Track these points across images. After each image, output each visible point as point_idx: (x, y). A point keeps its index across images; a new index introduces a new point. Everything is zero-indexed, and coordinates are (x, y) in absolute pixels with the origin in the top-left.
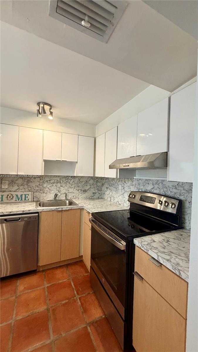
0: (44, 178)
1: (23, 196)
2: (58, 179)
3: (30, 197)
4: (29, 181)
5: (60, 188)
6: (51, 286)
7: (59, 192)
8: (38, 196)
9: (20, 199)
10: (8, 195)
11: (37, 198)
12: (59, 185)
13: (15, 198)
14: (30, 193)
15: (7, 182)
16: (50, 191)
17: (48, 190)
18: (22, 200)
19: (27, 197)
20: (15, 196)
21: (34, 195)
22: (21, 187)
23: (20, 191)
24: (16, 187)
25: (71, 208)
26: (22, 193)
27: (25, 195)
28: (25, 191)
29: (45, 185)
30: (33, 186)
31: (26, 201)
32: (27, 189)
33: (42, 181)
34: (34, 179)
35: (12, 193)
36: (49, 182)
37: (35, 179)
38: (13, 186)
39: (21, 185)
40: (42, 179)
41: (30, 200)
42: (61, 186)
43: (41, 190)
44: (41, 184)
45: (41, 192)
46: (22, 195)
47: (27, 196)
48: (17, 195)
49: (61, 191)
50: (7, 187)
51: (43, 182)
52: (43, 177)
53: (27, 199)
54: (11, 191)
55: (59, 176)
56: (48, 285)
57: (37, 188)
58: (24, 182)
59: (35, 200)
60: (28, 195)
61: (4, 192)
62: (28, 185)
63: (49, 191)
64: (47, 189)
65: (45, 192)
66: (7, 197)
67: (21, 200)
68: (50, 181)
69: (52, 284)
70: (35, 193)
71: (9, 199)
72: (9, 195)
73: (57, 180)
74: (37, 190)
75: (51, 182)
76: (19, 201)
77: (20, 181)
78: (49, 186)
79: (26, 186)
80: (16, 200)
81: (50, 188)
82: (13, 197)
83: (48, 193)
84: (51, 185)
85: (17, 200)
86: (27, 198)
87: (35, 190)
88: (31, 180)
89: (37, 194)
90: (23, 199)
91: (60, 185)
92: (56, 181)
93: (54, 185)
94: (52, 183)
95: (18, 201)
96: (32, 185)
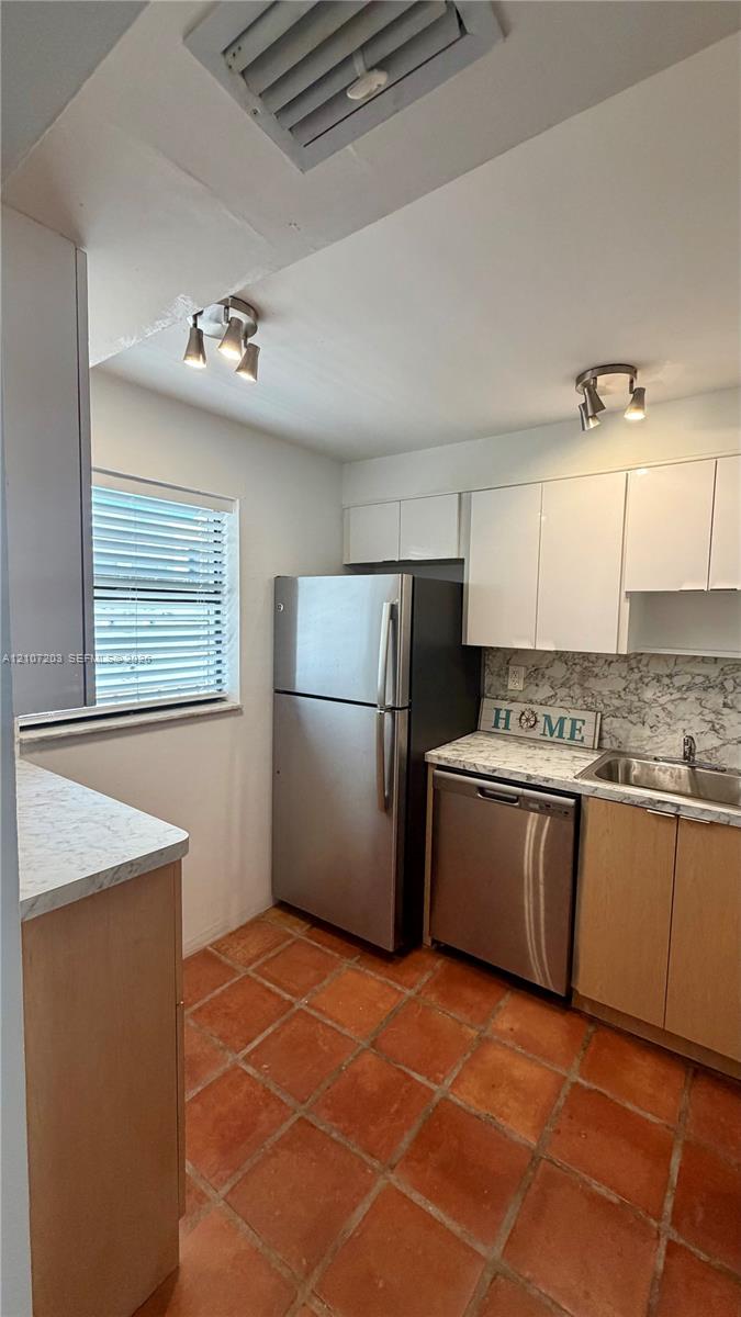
0: (644, 662)
1: (568, 724)
2: (713, 672)
3: (588, 733)
4: (587, 674)
5: (717, 713)
6: (590, 1091)
7: (713, 729)
8: (622, 734)
9: (556, 733)
10: (523, 714)
11: (617, 739)
12: (715, 699)
13: (541, 725)
14: (589, 716)
15: (522, 671)
16: (671, 722)
17: (662, 715)
18: (560, 736)
19: (580, 730)
20: (541, 719)
21: (605, 728)
22: (562, 692)
23: (559, 703)
24: (544, 692)
25: (723, 820)
26: (563, 713)
27: (574, 721)
28: (575, 708)
29: (648, 695)
30: (600, 693)
31: (574, 743)
32: (580, 702)
33: (636, 676)
34: (606, 667)
35: (535, 708)
36: (666, 681)
37: (609, 664)
38: (537, 685)
39: (563, 685)
40: (638, 668)
41: (588, 742)
42: (725, 705)
43: (630, 712)
44: (632, 686)
45: (633, 717)
46: (562, 720)
47: (578, 727)
48: (548, 718)
49: (722, 727)
50: (520, 686)
51: (641, 679)
52: (640, 660)
53: (578, 736)
54: (531, 702)
55: (716, 659)
56: (581, 1080)
57: (617, 703)
58: (571, 674)
59: (607, 744)
60: (584, 722)
61: (513, 701)
62: (586, 685)
63: (669, 720)
64: (657, 710)
65: (650, 721)
66: (520, 719)
67: (558, 736)
68: (670, 676)
69: (594, 1087)
70: (608, 720)
71: (525, 726)
72: (526, 713)
73: (707, 677)
74: (618, 708)
75: (678, 681)
76: (554, 739)
77: (559, 671)
78: (667, 698)
79: (577, 691)
80: (544, 735)
81: (670, 707)
82: (536, 721)
83: (663, 728)
84: (677, 695)
85: (547, 733)
86: (577, 732)
87: (609, 709)
88: (596, 670)
89: (616, 723)
90: (566, 734)
91: (721, 701)
92: (699, 680)
93: (692, 696)
94: (679, 689)
95: (548, 738)
96: (598, 689)
